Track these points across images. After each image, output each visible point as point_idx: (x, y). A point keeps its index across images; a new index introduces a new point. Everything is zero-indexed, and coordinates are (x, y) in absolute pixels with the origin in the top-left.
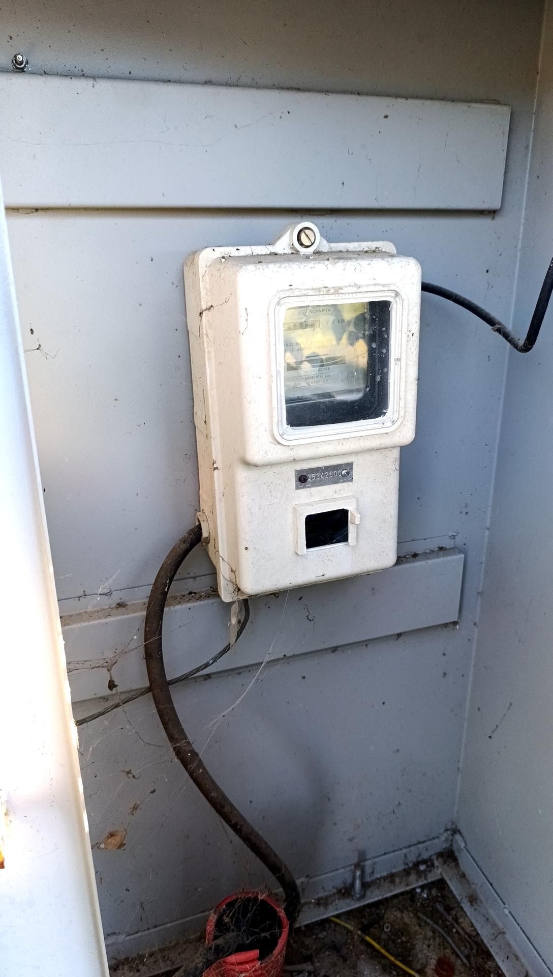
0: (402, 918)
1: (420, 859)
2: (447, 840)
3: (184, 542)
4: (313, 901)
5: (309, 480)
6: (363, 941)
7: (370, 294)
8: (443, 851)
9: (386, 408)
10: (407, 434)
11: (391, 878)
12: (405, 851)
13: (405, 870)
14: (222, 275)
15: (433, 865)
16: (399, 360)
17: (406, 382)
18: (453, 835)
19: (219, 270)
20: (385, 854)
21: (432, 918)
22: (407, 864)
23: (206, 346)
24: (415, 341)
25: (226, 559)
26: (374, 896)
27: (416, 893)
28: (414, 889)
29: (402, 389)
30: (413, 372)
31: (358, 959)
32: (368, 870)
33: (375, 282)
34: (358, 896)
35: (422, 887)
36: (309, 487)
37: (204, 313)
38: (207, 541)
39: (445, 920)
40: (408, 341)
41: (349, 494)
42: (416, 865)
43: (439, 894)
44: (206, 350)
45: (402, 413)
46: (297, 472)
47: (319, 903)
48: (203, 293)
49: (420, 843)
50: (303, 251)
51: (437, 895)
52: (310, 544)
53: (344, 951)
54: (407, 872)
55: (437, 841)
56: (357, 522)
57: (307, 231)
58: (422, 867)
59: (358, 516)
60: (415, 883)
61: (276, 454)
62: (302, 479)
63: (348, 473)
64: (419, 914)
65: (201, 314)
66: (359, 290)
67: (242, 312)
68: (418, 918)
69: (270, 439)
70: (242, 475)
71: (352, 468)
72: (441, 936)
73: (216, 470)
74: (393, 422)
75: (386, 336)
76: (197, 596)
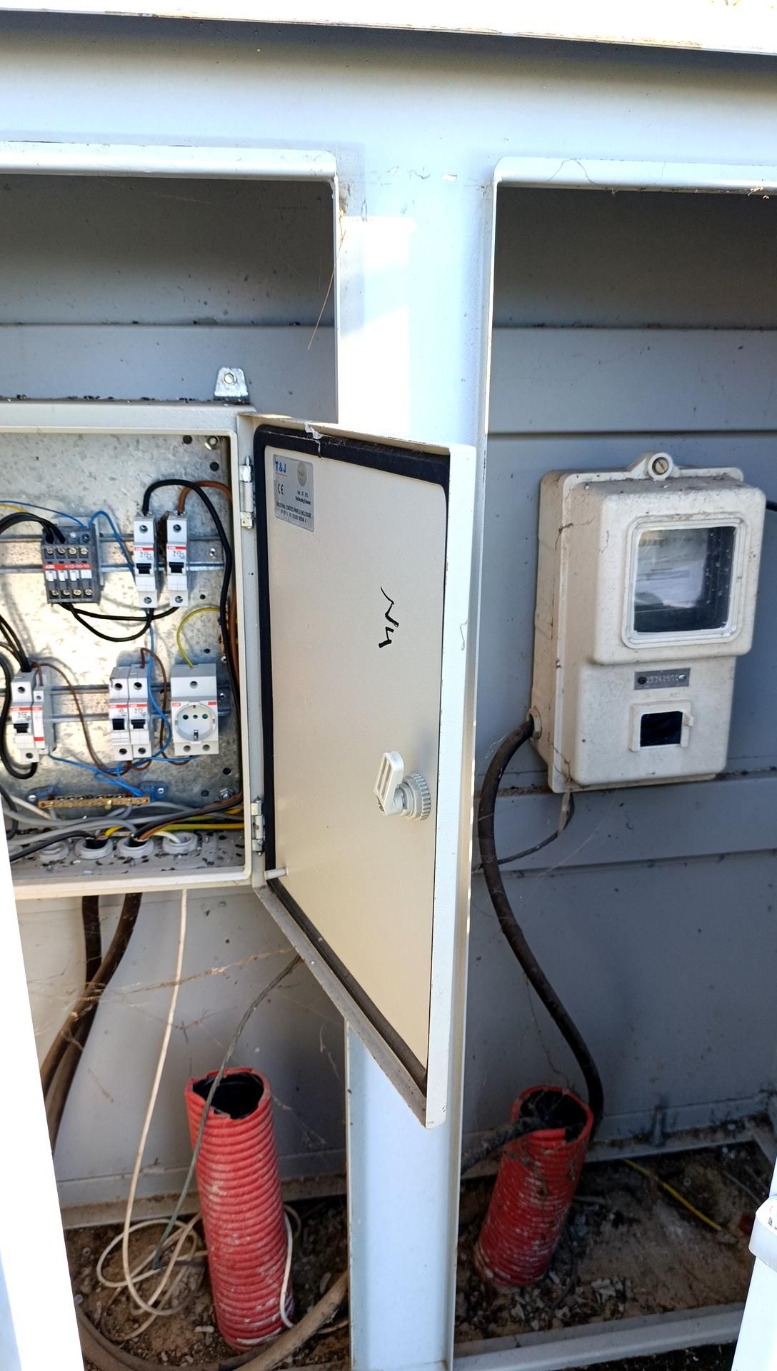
0: (705, 1175)
1: (729, 1119)
2: (761, 1102)
3: (517, 734)
4: (607, 1141)
5: (648, 682)
6: (661, 1188)
7: (717, 521)
8: (755, 1114)
9: (726, 620)
10: (744, 645)
11: (695, 1133)
12: (711, 1105)
13: (711, 1127)
14: (586, 500)
15: (743, 1127)
16: (740, 578)
17: (746, 597)
18: (769, 1098)
19: (583, 495)
20: (690, 1105)
21: (739, 1178)
22: (713, 1121)
23: (562, 557)
24: (756, 562)
25: (560, 751)
26: (674, 1147)
27: (722, 1152)
28: (720, 1147)
29: (742, 604)
30: (753, 589)
31: (654, 1203)
32: (669, 1120)
33: (721, 510)
34: (657, 1142)
35: (730, 1147)
36: (646, 688)
37: (563, 530)
38: (538, 736)
39: (754, 1183)
40: (749, 561)
41: (684, 698)
42: (724, 1125)
43: (749, 1158)
44: (562, 562)
45: (740, 625)
46: (637, 674)
47: (613, 1144)
48: (564, 512)
49: (729, 1100)
50: (656, 477)
51: (746, 1159)
52: (643, 743)
53: (639, 1194)
54: (713, 1130)
55: (750, 1101)
56: (691, 723)
57: (662, 461)
58: (731, 1127)
59: (692, 718)
60: (720, 1140)
61: (622, 655)
62: (641, 681)
63: (685, 678)
64: (726, 1173)
65: (560, 530)
66: (708, 517)
67: (604, 534)
68: (724, 1176)
69: (617, 642)
70: (586, 673)
71: (688, 674)
72: (748, 1195)
73: (559, 669)
74: (732, 633)
75: (729, 557)
76: (520, 791)
